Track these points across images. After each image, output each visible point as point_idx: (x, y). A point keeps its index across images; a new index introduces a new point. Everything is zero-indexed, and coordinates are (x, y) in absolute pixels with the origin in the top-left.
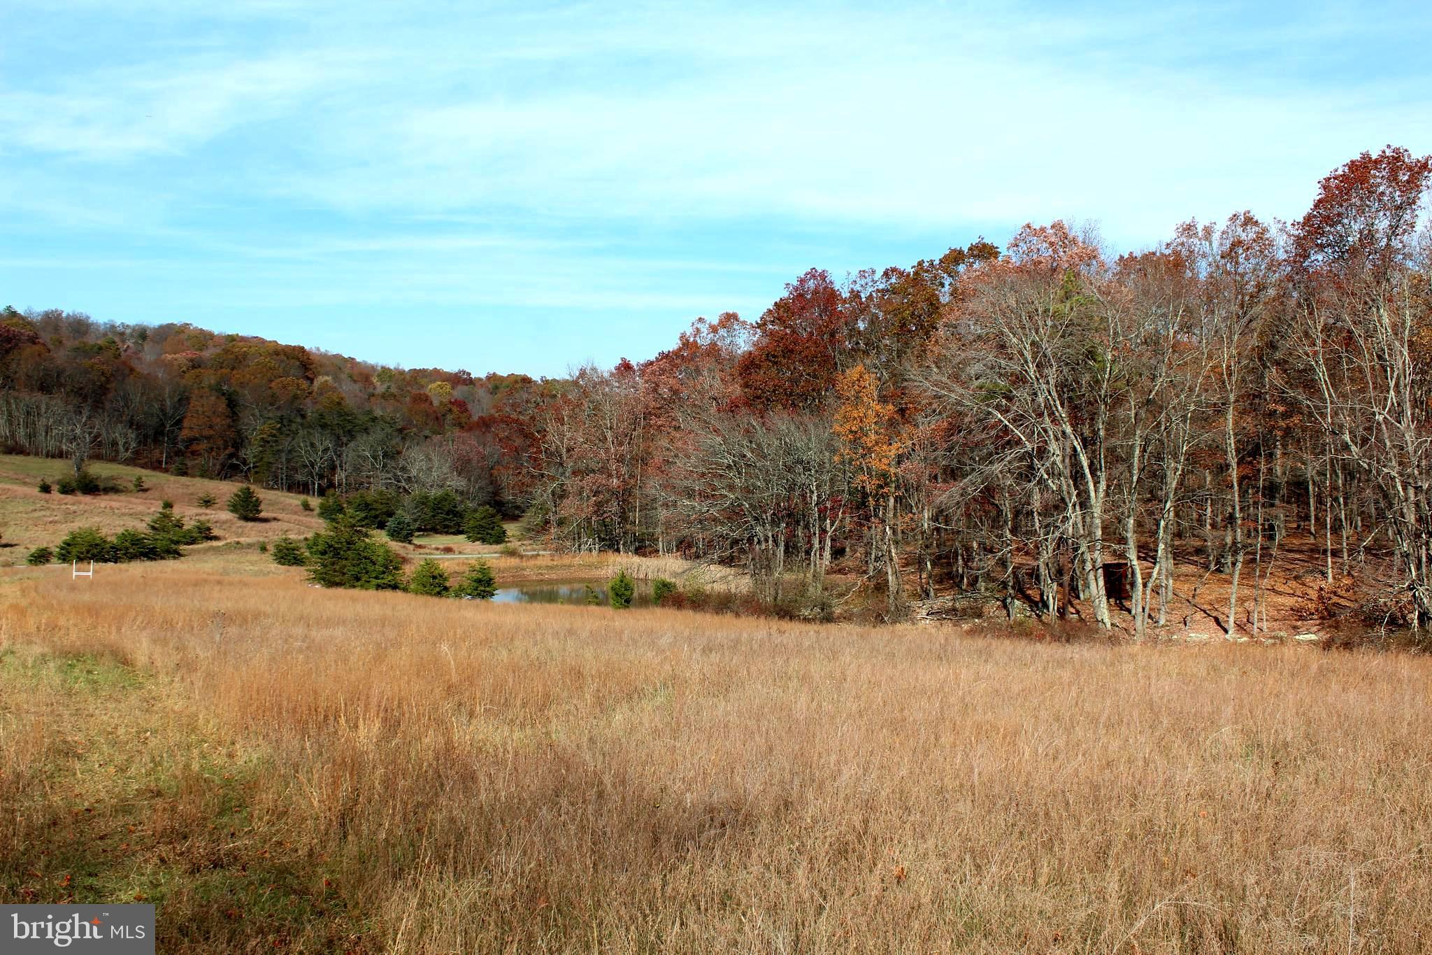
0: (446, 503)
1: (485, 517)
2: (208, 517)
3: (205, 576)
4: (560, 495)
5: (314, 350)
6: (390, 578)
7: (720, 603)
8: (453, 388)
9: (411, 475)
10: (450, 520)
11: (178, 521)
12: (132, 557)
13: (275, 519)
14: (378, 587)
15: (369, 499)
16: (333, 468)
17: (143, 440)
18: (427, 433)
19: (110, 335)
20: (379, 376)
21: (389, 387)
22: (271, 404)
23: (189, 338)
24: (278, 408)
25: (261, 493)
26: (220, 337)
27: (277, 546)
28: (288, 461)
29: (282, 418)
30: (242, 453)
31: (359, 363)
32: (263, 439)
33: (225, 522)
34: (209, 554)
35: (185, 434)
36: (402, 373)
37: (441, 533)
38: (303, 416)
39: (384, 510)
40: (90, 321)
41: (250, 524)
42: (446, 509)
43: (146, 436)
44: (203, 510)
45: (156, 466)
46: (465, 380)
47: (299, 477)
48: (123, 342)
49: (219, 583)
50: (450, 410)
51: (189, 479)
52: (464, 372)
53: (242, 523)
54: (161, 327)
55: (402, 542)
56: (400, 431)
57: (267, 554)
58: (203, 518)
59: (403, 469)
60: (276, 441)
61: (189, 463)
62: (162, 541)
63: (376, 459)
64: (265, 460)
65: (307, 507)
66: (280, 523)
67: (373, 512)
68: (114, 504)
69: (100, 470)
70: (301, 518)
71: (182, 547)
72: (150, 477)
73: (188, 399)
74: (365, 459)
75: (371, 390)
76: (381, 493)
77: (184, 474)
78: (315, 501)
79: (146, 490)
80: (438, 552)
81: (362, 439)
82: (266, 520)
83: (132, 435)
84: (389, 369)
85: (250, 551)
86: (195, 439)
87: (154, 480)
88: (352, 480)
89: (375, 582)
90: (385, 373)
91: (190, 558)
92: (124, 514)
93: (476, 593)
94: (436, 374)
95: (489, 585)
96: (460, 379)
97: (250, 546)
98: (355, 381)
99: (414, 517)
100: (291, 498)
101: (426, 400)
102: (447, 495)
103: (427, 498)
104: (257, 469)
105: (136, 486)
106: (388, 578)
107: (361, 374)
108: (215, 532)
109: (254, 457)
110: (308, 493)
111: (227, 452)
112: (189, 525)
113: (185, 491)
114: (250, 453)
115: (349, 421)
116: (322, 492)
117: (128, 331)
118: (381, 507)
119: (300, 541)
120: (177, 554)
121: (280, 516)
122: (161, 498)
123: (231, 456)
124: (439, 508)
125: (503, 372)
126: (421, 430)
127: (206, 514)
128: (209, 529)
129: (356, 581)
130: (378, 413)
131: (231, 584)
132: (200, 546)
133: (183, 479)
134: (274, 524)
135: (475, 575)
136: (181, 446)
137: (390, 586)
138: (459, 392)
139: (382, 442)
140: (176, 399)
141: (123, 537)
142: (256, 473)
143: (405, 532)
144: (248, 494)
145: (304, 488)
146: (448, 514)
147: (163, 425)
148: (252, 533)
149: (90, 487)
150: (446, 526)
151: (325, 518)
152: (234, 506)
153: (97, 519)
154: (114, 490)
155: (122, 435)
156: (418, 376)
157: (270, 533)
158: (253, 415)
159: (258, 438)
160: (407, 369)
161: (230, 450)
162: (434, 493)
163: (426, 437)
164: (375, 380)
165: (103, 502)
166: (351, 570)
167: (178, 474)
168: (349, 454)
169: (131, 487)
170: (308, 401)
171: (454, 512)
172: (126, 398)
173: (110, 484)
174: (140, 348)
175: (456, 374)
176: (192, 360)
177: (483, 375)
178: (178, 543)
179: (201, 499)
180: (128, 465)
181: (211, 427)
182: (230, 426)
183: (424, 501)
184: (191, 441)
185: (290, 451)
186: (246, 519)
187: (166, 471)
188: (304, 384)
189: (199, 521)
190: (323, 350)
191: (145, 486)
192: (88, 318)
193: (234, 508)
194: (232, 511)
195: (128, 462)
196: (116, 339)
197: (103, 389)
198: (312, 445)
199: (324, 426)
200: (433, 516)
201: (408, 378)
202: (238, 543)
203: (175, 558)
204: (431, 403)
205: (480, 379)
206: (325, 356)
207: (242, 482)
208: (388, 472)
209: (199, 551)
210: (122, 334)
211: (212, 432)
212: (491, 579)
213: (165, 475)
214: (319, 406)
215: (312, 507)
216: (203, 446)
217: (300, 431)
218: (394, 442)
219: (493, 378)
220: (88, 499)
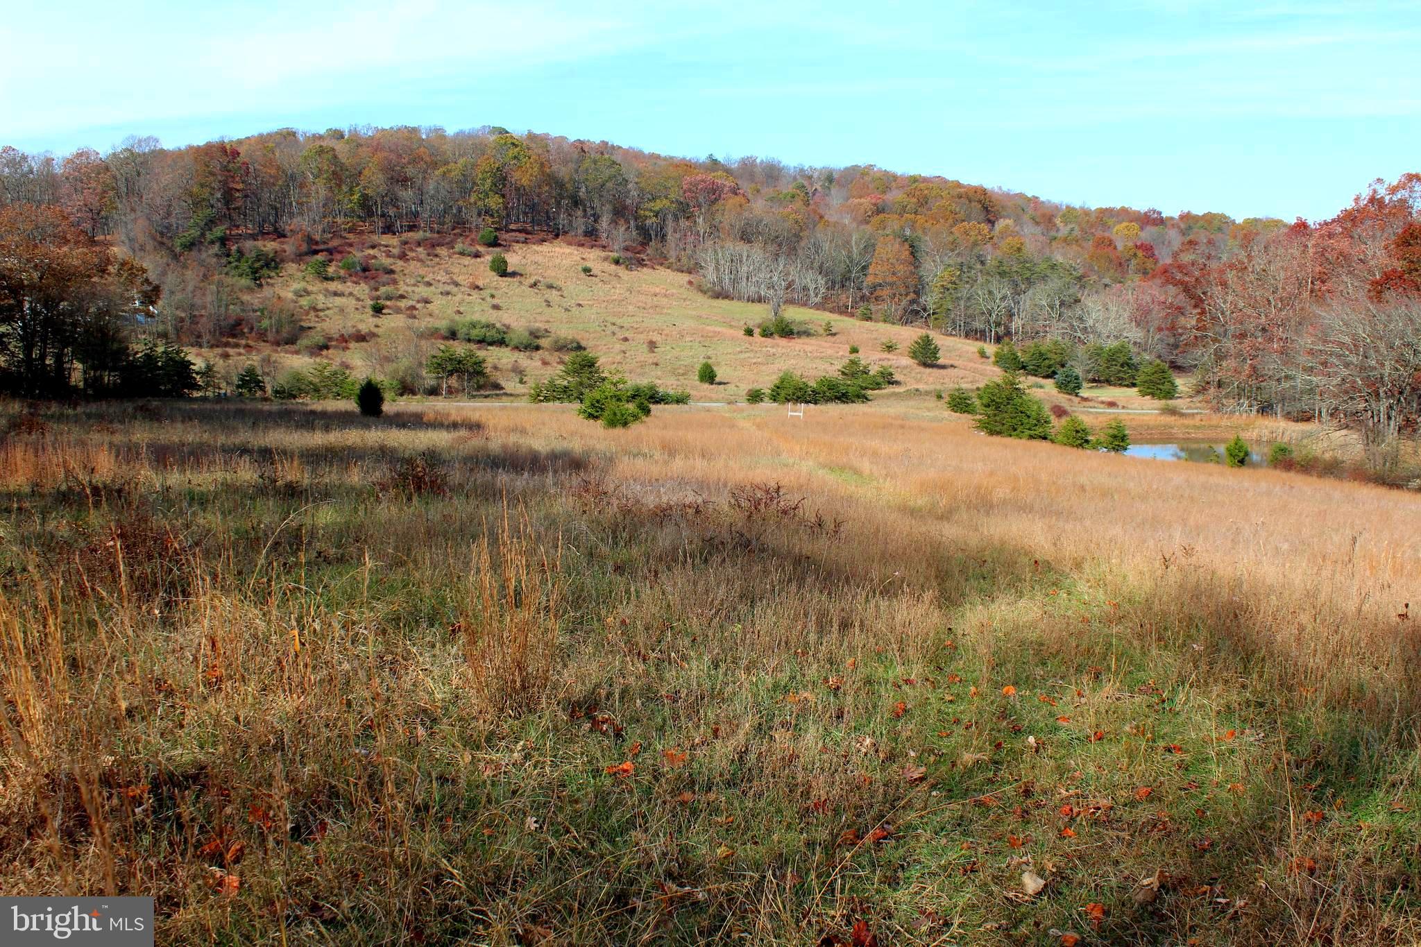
0: (1121, 355)
1: (1156, 372)
2: (890, 363)
3: (890, 420)
4: (1220, 357)
5: (996, 190)
6: (1041, 430)
7: (1325, 468)
8: (1142, 229)
9: (1088, 325)
10: (1124, 372)
11: (865, 367)
12: (829, 400)
13: (952, 366)
14: (1031, 437)
15: (1043, 349)
16: (1011, 315)
17: (831, 285)
18: (1107, 281)
19: (800, 180)
20: (1064, 216)
21: (1072, 230)
22: (953, 250)
23: (873, 180)
24: (958, 254)
25: (938, 339)
26: (903, 178)
27: (951, 396)
28: (967, 308)
29: (962, 265)
30: (922, 300)
31: (1043, 202)
32: (943, 286)
33: (906, 367)
34: (892, 399)
35: (869, 280)
36: (1087, 213)
37: (1115, 385)
38: (983, 263)
39: (1058, 360)
40: (781, 165)
41: (928, 370)
42: (1121, 361)
43: (834, 283)
44: (885, 355)
45: (843, 310)
46: (1154, 220)
47: (978, 325)
48: (812, 185)
49: (902, 427)
50: (1135, 255)
51: (873, 323)
52: (1154, 211)
53: (922, 369)
54: (846, 169)
55: (1070, 394)
56: (1080, 279)
57: (943, 401)
58: (885, 363)
59: (1081, 319)
60: (956, 289)
61: (873, 307)
62: (850, 385)
63: (1052, 308)
64: (945, 307)
65: (983, 354)
66: (956, 370)
67: (1047, 361)
68: (809, 348)
69: (794, 314)
70: (976, 366)
71: (869, 392)
72: (840, 322)
73: (874, 245)
74: (1042, 308)
75: (1053, 233)
76: (1056, 343)
77: (869, 319)
78: (991, 348)
79: (835, 334)
80: (1102, 406)
81: (1040, 287)
82: (943, 367)
83: (821, 281)
84: (1074, 209)
85: (928, 398)
86: (880, 285)
87: (841, 325)
88: (1028, 328)
89: (1027, 432)
90: (1070, 214)
91: (875, 403)
92: (816, 358)
93: (1110, 446)
94: (1124, 214)
95: (1123, 440)
96: (1151, 220)
97: (927, 393)
98: (1037, 223)
99: (1087, 368)
100: (969, 344)
101: (1110, 245)
102: (1123, 346)
103: (1101, 349)
104: (936, 316)
105: (826, 330)
106: (1039, 430)
107: (1044, 215)
108: (897, 377)
109: (935, 303)
110: (985, 341)
111: (909, 298)
112: (874, 369)
113: (869, 335)
114: (930, 300)
115: (1028, 269)
116: (998, 339)
117: (816, 175)
118: (1055, 357)
119: (972, 390)
120: (865, 399)
121: (956, 363)
122: (848, 343)
123: (913, 302)
124: (1114, 360)
125: (1199, 211)
126: (1100, 278)
127: (889, 360)
128: (891, 374)
129: (1013, 431)
130: (1059, 258)
131: (911, 428)
132: (883, 391)
133: (868, 324)
134: (950, 371)
135: (1111, 432)
136: (866, 292)
137: (1040, 437)
138: (1147, 235)
139: (1060, 291)
140: (862, 246)
141: (822, 382)
142: (936, 319)
143: (1072, 385)
144: (927, 341)
145: (981, 335)
146: (1122, 366)
147: (850, 271)
148: (930, 379)
149: (786, 331)
150: (1122, 379)
151: (999, 366)
152: (914, 353)
153: (793, 361)
154: (807, 334)
155: (814, 282)
156: (1106, 216)
157: (946, 380)
158: (934, 261)
159: (938, 285)
160: (1093, 209)
161: (912, 296)
162: (1112, 344)
163: (1106, 285)
164: (1058, 221)
165: (797, 344)
166: (1009, 422)
167: (862, 320)
168: (1026, 301)
169: (821, 331)
170: (989, 246)
171: (1127, 364)
172: (817, 248)
173: (803, 328)
174: (827, 192)
175: (1146, 213)
176: (875, 205)
177: (1176, 214)
178: (866, 388)
179: (883, 344)
180: (818, 309)
181: (894, 274)
182: (912, 273)
183: (1098, 352)
184: (874, 287)
185: (969, 298)
186: (925, 365)
187: (852, 315)
188: (985, 227)
189: (882, 367)
190: (1005, 189)
191: (834, 331)
192: (779, 162)
193: (914, 355)
194: (913, 358)
195: (818, 307)
196: (806, 183)
197: (798, 237)
198: (990, 292)
199: (1002, 274)
200: (1108, 368)
201: (1093, 219)
202: (917, 390)
203: (863, 402)
204: (1115, 248)
205: (1172, 218)
206: (1008, 196)
207: (922, 328)
208: (1064, 321)
209: (883, 397)
210: (810, 177)
211: (895, 279)
212: (1124, 436)
213: (851, 320)
214: (998, 253)
215: (988, 354)
216: (885, 293)
217: (980, 278)
218: (1071, 291)
219: (1186, 217)
220: (783, 342)
